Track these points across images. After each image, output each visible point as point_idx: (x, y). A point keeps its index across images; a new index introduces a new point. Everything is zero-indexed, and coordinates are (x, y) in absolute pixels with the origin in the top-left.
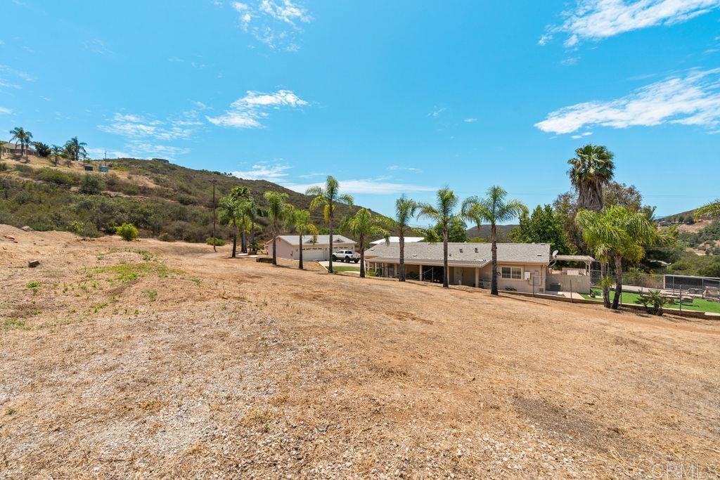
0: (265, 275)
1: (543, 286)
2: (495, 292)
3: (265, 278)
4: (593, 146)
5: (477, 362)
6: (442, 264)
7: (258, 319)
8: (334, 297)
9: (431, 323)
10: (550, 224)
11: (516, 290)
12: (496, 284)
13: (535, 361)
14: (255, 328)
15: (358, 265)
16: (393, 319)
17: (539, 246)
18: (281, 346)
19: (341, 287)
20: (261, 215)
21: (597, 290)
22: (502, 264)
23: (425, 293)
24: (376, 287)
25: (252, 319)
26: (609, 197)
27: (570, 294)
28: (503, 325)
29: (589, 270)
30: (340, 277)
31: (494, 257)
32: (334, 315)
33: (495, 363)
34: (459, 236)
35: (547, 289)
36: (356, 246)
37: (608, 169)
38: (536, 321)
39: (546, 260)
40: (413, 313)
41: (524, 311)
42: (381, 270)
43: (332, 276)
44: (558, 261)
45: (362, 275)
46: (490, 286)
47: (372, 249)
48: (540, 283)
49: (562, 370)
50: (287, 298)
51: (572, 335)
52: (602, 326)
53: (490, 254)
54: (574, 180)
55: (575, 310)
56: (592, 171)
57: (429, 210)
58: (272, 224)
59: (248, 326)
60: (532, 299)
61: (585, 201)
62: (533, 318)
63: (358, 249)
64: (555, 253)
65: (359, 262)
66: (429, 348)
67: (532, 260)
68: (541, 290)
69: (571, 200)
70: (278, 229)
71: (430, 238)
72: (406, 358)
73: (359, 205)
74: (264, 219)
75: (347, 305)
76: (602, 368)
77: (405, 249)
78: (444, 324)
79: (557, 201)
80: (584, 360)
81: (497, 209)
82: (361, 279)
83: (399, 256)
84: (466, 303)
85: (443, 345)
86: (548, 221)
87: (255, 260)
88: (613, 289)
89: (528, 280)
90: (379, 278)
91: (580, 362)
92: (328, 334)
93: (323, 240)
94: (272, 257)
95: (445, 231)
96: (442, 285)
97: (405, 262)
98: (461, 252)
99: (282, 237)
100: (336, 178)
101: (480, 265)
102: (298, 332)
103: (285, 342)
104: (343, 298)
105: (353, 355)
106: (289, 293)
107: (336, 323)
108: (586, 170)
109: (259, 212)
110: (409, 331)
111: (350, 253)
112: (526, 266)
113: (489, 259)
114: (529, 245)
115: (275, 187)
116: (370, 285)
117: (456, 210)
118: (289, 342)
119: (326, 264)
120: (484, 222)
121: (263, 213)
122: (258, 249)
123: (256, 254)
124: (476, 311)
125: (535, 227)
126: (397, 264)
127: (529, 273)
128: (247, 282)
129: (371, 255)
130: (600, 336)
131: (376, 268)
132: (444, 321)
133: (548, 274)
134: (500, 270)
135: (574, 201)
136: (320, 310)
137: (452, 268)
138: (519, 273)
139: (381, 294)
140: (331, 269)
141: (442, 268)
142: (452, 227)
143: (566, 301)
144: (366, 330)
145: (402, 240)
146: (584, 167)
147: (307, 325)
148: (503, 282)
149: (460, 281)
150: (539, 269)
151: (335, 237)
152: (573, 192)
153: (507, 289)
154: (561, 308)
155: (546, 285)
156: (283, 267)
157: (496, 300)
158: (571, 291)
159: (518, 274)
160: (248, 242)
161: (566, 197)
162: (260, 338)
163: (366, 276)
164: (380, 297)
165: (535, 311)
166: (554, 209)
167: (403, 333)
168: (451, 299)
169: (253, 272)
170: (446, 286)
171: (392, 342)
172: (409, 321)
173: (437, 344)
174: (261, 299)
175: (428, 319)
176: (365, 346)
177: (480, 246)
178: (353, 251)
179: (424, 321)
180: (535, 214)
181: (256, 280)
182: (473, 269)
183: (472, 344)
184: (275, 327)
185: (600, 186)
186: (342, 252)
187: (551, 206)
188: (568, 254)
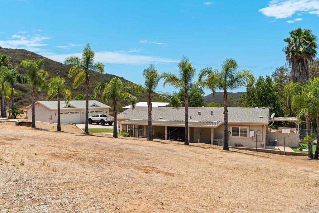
0: (24, 137)
1: (264, 143)
2: (226, 148)
3: (24, 140)
4: (302, 29)
5: (209, 206)
6: (184, 125)
7: (14, 178)
8: (88, 155)
9: (172, 175)
10: (270, 92)
11: (242, 146)
12: (227, 141)
13: (255, 202)
14: (10, 186)
15: (112, 127)
16: (140, 172)
17: (261, 109)
18: (36, 201)
19: (96, 146)
20: (20, 82)
21: (304, 145)
22: (232, 124)
23: (169, 150)
24: (127, 146)
25: (8, 178)
26: (313, 70)
27: (284, 148)
28: (231, 174)
29: (298, 129)
30: (95, 138)
31: (226, 119)
32: (88, 171)
33: (223, 206)
34: (198, 102)
35: (266, 145)
36: (110, 110)
37: (313, 48)
38: (258, 170)
39: (266, 121)
40: (158, 167)
41: (248, 163)
42: (132, 131)
43: (88, 137)
44: (275, 122)
45: (115, 136)
46: (223, 143)
47: (124, 112)
48: (261, 140)
49: (274, 209)
50: (44, 158)
51: (284, 180)
52: (306, 173)
53: (223, 116)
54: (288, 56)
55: (287, 161)
56: (301, 49)
57: (172, 79)
58: (31, 91)
59: (4, 184)
60: (255, 153)
61: (296, 73)
62: (255, 168)
63: (112, 113)
64: (273, 115)
65: (113, 124)
66: (170, 196)
67: (256, 121)
68: (262, 146)
69: (285, 72)
70: (38, 95)
71: (174, 103)
72: (149, 205)
73: (113, 74)
74: (23, 85)
75: (100, 162)
76: (304, 205)
77: (153, 113)
78: (183, 175)
79: (275, 73)
80: (291, 200)
81: (229, 79)
82: (115, 139)
83: (147, 119)
84: (202, 157)
85: (182, 193)
86: (269, 89)
87: (15, 124)
88: (315, 144)
89: (252, 138)
90: (130, 138)
91: (288, 202)
92: (81, 188)
93: (80, 105)
94: (31, 121)
95: (186, 97)
96: (183, 143)
97: (153, 124)
98: (200, 115)
99: (41, 102)
100: (92, 49)
101: (215, 126)
102: (53, 188)
103: (40, 197)
104: (97, 156)
105: (102, 205)
106: (47, 153)
107: (89, 178)
108: (297, 49)
109: (19, 79)
110: (154, 182)
111: (105, 116)
112: (251, 126)
113: (222, 121)
114: (254, 109)
115: (34, 56)
116: (122, 144)
117: (194, 80)
118: (44, 197)
119: (83, 126)
120: (218, 90)
121: (22, 80)
122: (17, 113)
123: (15, 118)
124: (211, 164)
125: (258, 94)
126: (146, 126)
127: (253, 132)
128: (5, 144)
129: (123, 118)
130: (305, 181)
131: (128, 129)
132: (183, 173)
133: (267, 132)
134: (230, 129)
135: (288, 73)
136: (74, 166)
137: (192, 129)
138: (246, 132)
139: (131, 151)
140: (87, 132)
141: (184, 128)
142: (192, 93)
143: (280, 154)
144: (115, 183)
145: (150, 105)
146: (296, 45)
147: (62, 181)
148: (232, 139)
149: (198, 140)
150: (261, 129)
151: (91, 103)
152: (288, 66)
153: (236, 145)
154: (278, 160)
155: (266, 141)
156: (41, 129)
157: (228, 154)
158: (285, 146)
159: (244, 133)
160: (8, 107)
161: (282, 70)
162: (15, 195)
163: (118, 136)
164: (130, 154)
165: (256, 162)
166: (273, 80)
167: (148, 184)
168: (190, 155)
169: (11, 135)
170: (187, 144)
171: (138, 192)
172: (154, 173)
173: (176, 192)
174: (19, 159)
175: (170, 171)
176: (113, 197)
177: (215, 109)
178: (107, 114)
179: (167, 173)
180: (259, 84)
181: (14, 142)
182: (209, 129)
183: (205, 191)
184: (31, 184)
185: (307, 62)
186: (98, 116)
187: (271, 77)
188: (283, 116)
